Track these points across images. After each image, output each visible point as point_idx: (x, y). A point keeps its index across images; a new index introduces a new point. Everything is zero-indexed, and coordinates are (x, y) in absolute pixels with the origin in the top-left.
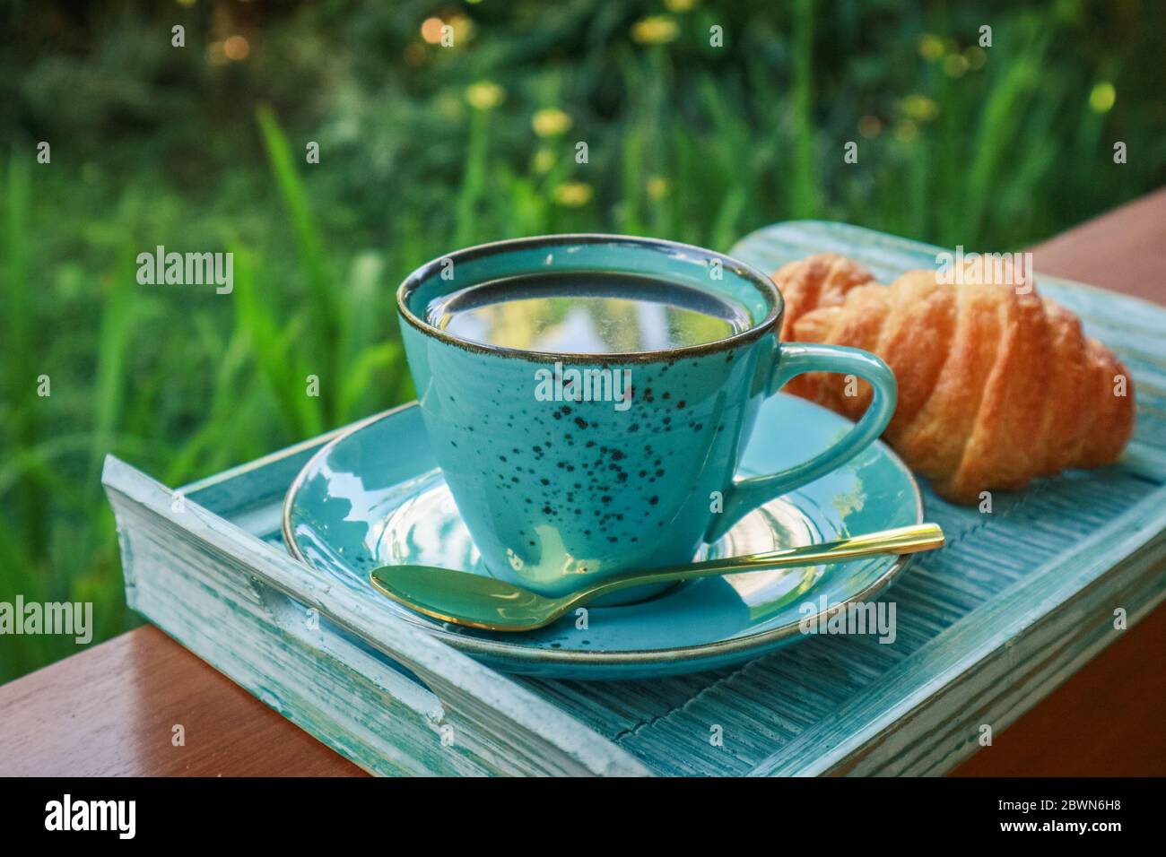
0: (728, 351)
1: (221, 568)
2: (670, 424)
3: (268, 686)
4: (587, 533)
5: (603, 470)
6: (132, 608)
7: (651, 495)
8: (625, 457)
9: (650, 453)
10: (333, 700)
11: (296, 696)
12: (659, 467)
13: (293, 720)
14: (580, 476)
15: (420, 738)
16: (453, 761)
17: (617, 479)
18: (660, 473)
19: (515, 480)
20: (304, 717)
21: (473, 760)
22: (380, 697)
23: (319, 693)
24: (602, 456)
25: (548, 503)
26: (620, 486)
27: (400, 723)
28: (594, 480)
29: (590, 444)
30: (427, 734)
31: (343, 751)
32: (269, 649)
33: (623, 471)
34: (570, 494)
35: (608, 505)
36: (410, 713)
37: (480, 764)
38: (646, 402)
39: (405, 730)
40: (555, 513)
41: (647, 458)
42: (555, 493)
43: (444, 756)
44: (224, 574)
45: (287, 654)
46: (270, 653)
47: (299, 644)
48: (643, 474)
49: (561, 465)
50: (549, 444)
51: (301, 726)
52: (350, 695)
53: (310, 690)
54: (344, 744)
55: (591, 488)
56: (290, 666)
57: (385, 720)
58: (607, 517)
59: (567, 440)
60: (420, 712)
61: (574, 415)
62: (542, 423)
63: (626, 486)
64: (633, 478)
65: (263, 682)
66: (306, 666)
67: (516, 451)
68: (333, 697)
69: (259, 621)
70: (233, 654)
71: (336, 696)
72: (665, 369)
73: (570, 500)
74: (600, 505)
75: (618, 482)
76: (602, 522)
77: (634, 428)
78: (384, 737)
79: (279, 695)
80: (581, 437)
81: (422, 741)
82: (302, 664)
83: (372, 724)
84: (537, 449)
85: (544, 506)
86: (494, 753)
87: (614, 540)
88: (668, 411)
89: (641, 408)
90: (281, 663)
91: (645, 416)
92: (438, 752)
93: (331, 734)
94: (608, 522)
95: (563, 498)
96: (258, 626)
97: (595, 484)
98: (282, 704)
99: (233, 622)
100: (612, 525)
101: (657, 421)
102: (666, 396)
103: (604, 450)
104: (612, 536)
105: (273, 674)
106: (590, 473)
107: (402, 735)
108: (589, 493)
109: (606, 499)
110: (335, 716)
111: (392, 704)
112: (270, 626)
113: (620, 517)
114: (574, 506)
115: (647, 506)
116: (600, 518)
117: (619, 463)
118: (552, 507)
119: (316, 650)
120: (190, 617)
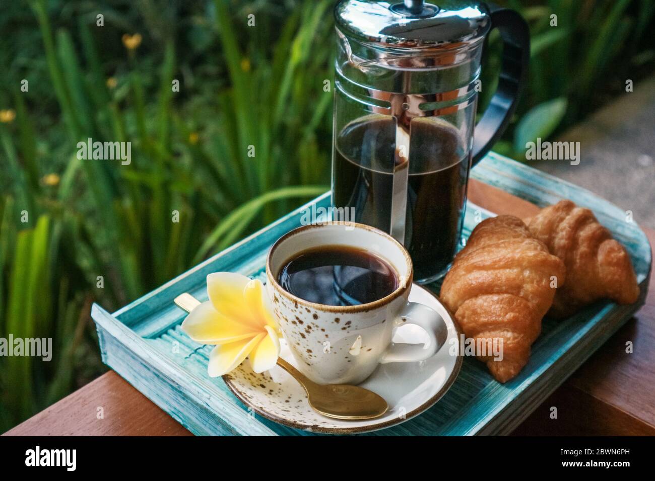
3: (176, 412)
6: (105, 363)
11: (191, 420)
13: (188, 429)
32: (175, 396)
45: (185, 402)
46: (177, 399)
47: (192, 400)
51: (193, 432)
52: (216, 425)
53: (197, 418)
56: (186, 406)
65: (173, 410)
66: (195, 409)
68: (208, 424)
70: (158, 395)
71: (209, 424)
79: (181, 416)
82: (192, 407)
90: (182, 405)
96: (170, 387)
98: (183, 421)
99: (157, 382)
105: (178, 408)
112: (177, 389)
119: (200, 405)
120: (136, 374)
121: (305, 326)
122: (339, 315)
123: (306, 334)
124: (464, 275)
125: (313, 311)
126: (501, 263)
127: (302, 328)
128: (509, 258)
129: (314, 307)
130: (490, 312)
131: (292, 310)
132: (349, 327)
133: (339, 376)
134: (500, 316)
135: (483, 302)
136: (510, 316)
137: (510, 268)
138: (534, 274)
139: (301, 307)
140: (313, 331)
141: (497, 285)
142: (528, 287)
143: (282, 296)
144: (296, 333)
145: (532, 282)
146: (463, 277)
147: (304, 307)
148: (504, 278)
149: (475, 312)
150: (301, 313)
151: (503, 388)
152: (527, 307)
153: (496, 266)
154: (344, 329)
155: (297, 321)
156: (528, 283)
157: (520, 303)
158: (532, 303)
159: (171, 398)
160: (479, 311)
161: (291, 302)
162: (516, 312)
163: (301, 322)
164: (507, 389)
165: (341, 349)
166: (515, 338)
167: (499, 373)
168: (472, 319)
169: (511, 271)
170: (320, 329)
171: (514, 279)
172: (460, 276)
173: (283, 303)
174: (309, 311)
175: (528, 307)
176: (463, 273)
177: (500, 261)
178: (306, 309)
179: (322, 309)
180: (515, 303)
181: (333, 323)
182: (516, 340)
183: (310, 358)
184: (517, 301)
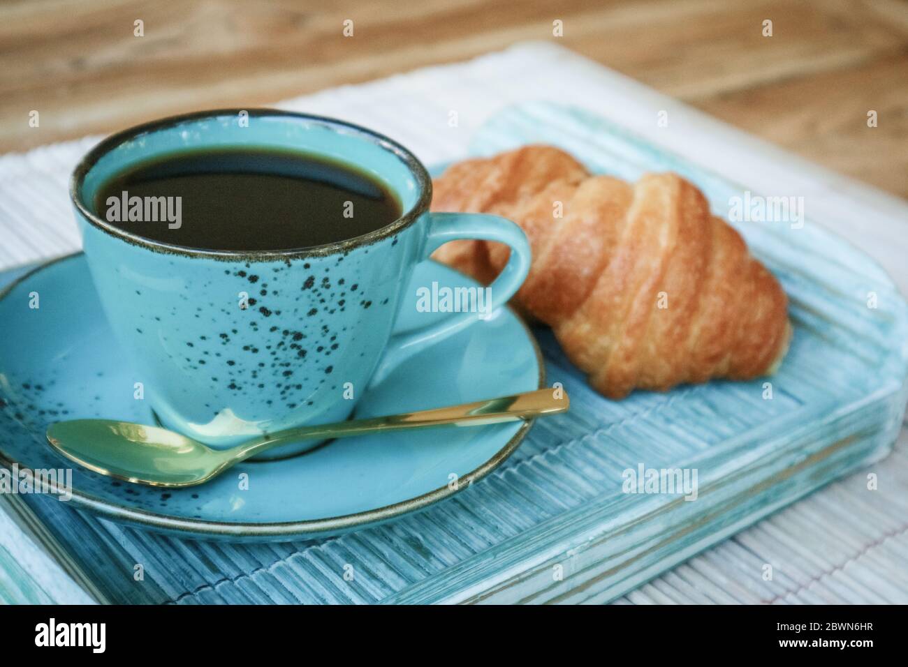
0: (394, 237)
2: (345, 305)
4: (269, 402)
5: (285, 349)
7: (327, 365)
8: (305, 337)
9: (327, 331)
12: (334, 342)
14: (264, 356)
17: (297, 356)
18: (335, 347)
19: (202, 362)
24: (284, 338)
25: (233, 380)
26: (301, 361)
28: (276, 359)
29: (273, 329)
33: (302, 349)
34: (255, 372)
35: (288, 378)
38: (324, 289)
40: (240, 388)
41: (324, 336)
42: (240, 372)
48: (320, 349)
49: (246, 348)
50: (235, 331)
55: (273, 365)
58: (288, 388)
59: (252, 327)
61: (258, 305)
62: (228, 313)
63: (305, 361)
64: (312, 354)
67: (203, 338)
72: (341, 259)
73: (255, 376)
74: (281, 379)
75: (298, 359)
76: (283, 393)
77: (313, 312)
80: (265, 323)
84: (224, 336)
85: (229, 383)
87: (293, 406)
88: (343, 294)
89: (319, 295)
91: (323, 301)
94: (288, 392)
95: (247, 376)
97: (278, 362)
100: (291, 394)
101: (333, 304)
102: (341, 282)
103: (286, 333)
104: (292, 402)
106: (274, 353)
108: (272, 370)
109: (287, 374)
113: (299, 387)
114: (258, 381)
115: (323, 375)
116: (282, 389)
117: (299, 343)
118: (237, 384)
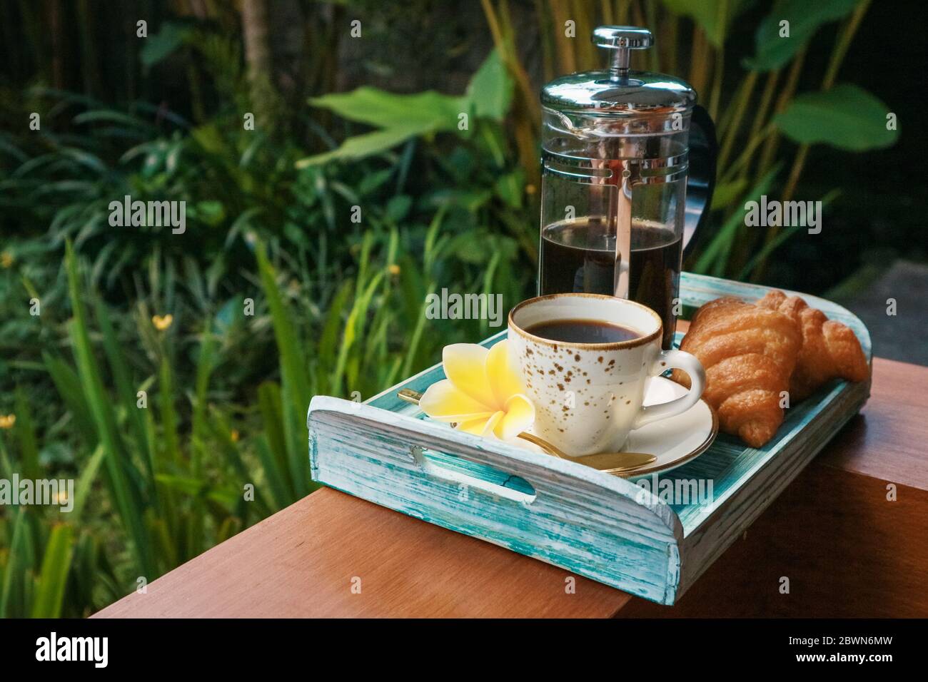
1: (389, 446)
3: (414, 507)
6: (315, 480)
10: (458, 506)
11: (434, 509)
13: (431, 522)
15: (516, 515)
16: (537, 523)
20: (439, 519)
21: (551, 519)
22: (492, 498)
23: (448, 504)
27: (503, 509)
30: (521, 512)
31: (465, 532)
32: (415, 486)
36: (511, 503)
37: (554, 520)
39: (506, 512)
43: (533, 521)
44: (392, 450)
45: (428, 487)
46: (416, 489)
47: (438, 480)
51: (437, 524)
52: (471, 501)
53: (443, 503)
54: (466, 528)
56: (429, 493)
57: (493, 510)
60: (518, 501)
65: (410, 506)
66: (442, 492)
69: (411, 473)
70: (389, 494)
78: (493, 520)
79: (420, 510)
81: (518, 516)
82: (438, 491)
83: (485, 514)
86: (565, 512)
90: (424, 493)
92: (529, 520)
93: (457, 525)
96: (409, 475)
98: (423, 515)
99: (390, 476)
105: (417, 500)
107: (505, 515)
110: (460, 514)
111: (500, 500)
112: (418, 473)
119: (449, 481)
120: (358, 479)
121: (565, 372)
122: (603, 353)
123: (564, 383)
124: (700, 344)
125: (575, 351)
126: (740, 324)
127: (560, 377)
128: (747, 318)
129: (576, 347)
130: (737, 372)
131: (550, 357)
132: (612, 367)
133: (595, 440)
134: (748, 374)
135: (726, 365)
136: (758, 373)
137: (749, 329)
138: (775, 333)
139: (562, 350)
140: (574, 377)
141: (739, 346)
142: (771, 345)
143: (538, 344)
144: (552, 387)
145: (775, 341)
146: (699, 347)
147: (565, 349)
148: (746, 339)
149: (720, 377)
150: (561, 357)
151: (759, 453)
152: (772, 364)
153: (735, 328)
154: (607, 370)
155: (555, 369)
156: (770, 341)
157: (767, 360)
158: (778, 362)
159: (408, 490)
160: (724, 373)
161: (550, 347)
162: (764, 369)
163: (560, 369)
164: (764, 453)
165: (602, 398)
166: (767, 395)
167: (754, 435)
168: (719, 384)
169: (751, 331)
170: (581, 373)
171: (757, 338)
172: (697, 347)
173: (538, 352)
174: (570, 352)
175: (775, 364)
176: (699, 342)
177: (738, 322)
178: (567, 350)
179: (585, 348)
180: (761, 361)
181: (596, 363)
182: (768, 397)
183: (565, 419)
184: (763, 358)
